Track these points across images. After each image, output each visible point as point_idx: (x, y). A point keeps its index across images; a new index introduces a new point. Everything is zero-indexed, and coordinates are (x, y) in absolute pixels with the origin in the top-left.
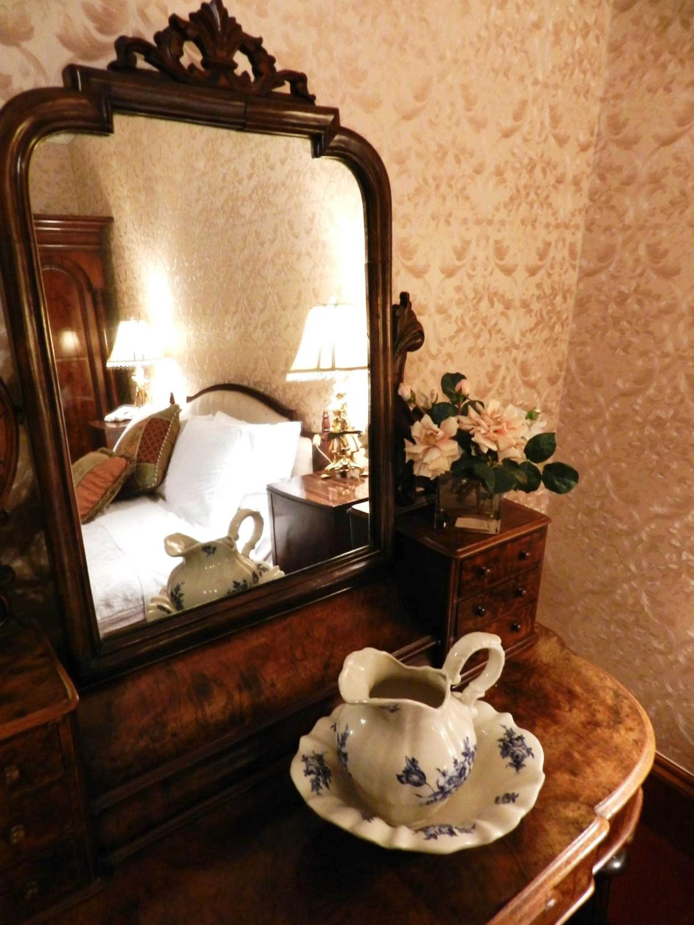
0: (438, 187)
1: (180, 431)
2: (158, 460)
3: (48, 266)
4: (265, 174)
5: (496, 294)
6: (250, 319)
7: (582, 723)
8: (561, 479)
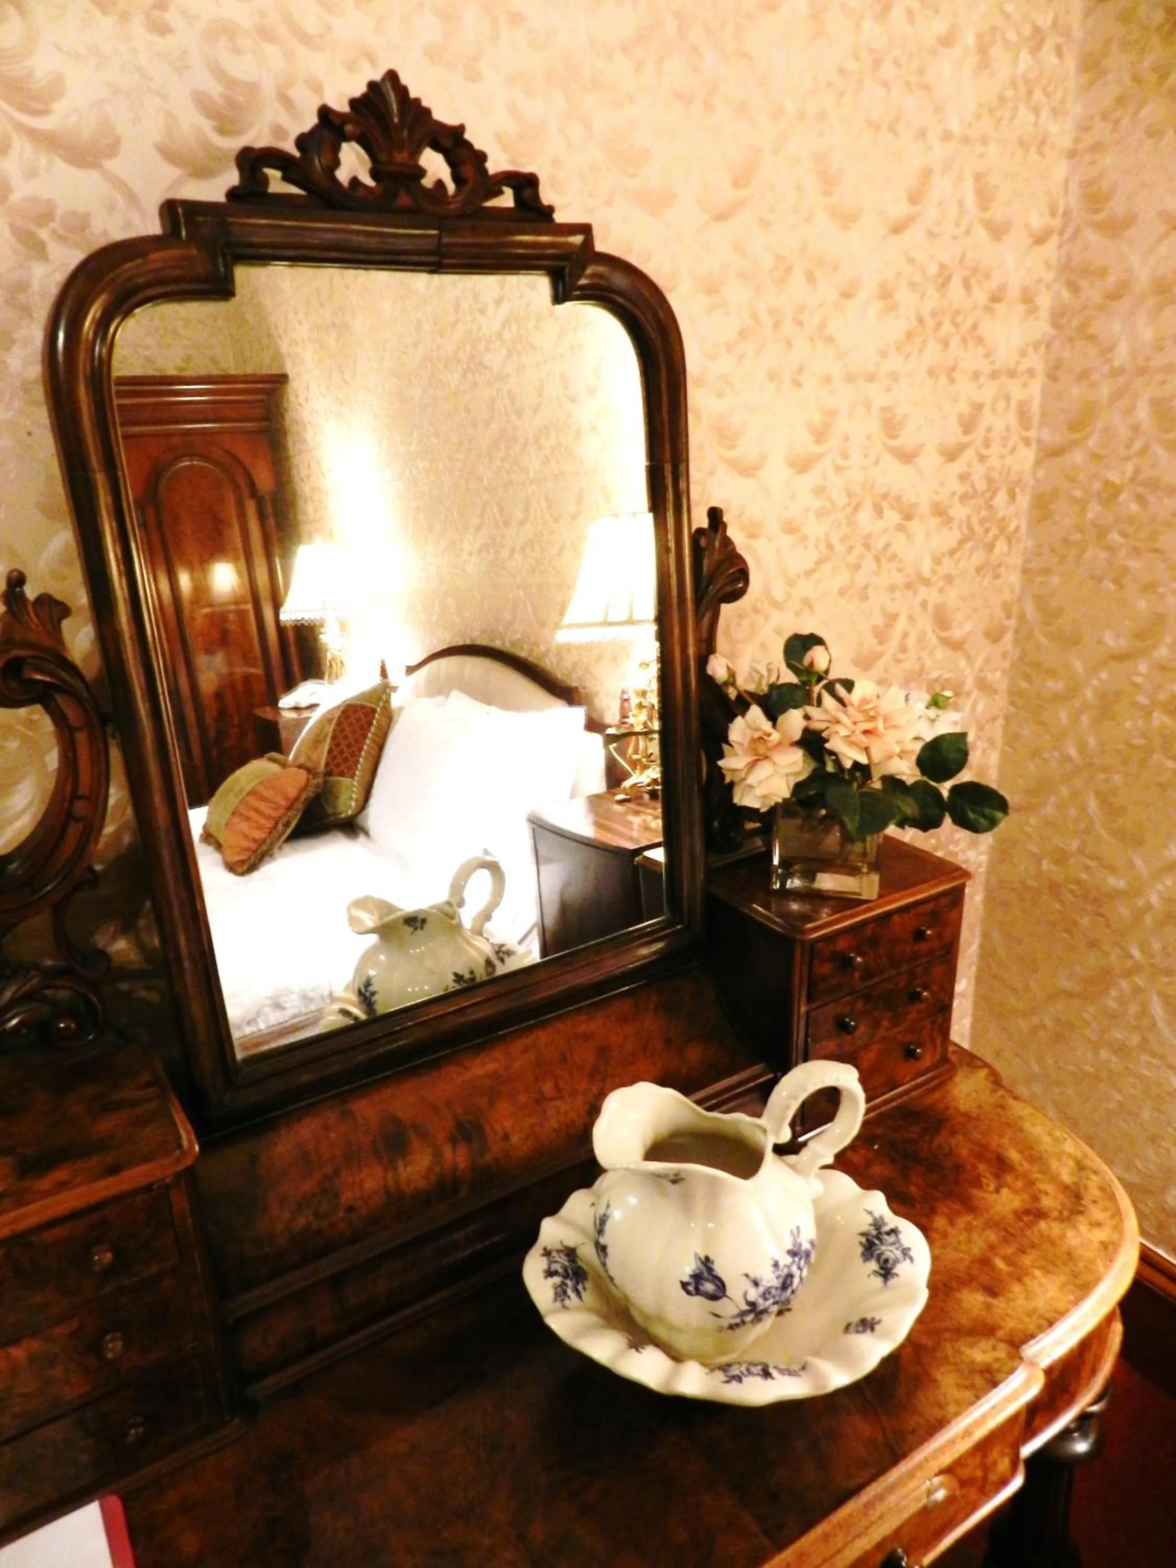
0: (777, 325)
1: (392, 725)
2: (357, 772)
3: (188, 458)
4: (521, 297)
5: (885, 496)
6: (503, 537)
7: (1016, 1213)
8: (979, 809)
